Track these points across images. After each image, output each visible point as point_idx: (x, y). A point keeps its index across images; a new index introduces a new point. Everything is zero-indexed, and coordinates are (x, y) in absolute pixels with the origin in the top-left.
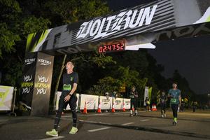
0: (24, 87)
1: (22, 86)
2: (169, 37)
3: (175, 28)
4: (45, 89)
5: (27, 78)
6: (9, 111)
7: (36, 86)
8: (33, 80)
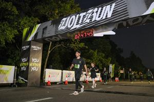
0: (22, 67)
1: (21, 65)
2: (125, 25)
3: (129, 19)
4: (37, 67)
5: (24, 60)
6: (12, 84)
7: (31, 65)
8: (28, 61)
